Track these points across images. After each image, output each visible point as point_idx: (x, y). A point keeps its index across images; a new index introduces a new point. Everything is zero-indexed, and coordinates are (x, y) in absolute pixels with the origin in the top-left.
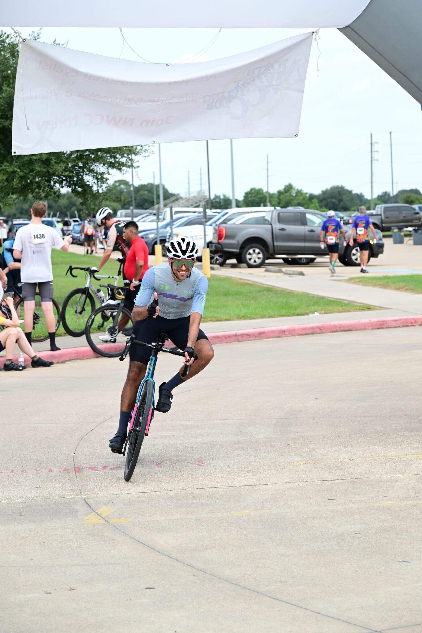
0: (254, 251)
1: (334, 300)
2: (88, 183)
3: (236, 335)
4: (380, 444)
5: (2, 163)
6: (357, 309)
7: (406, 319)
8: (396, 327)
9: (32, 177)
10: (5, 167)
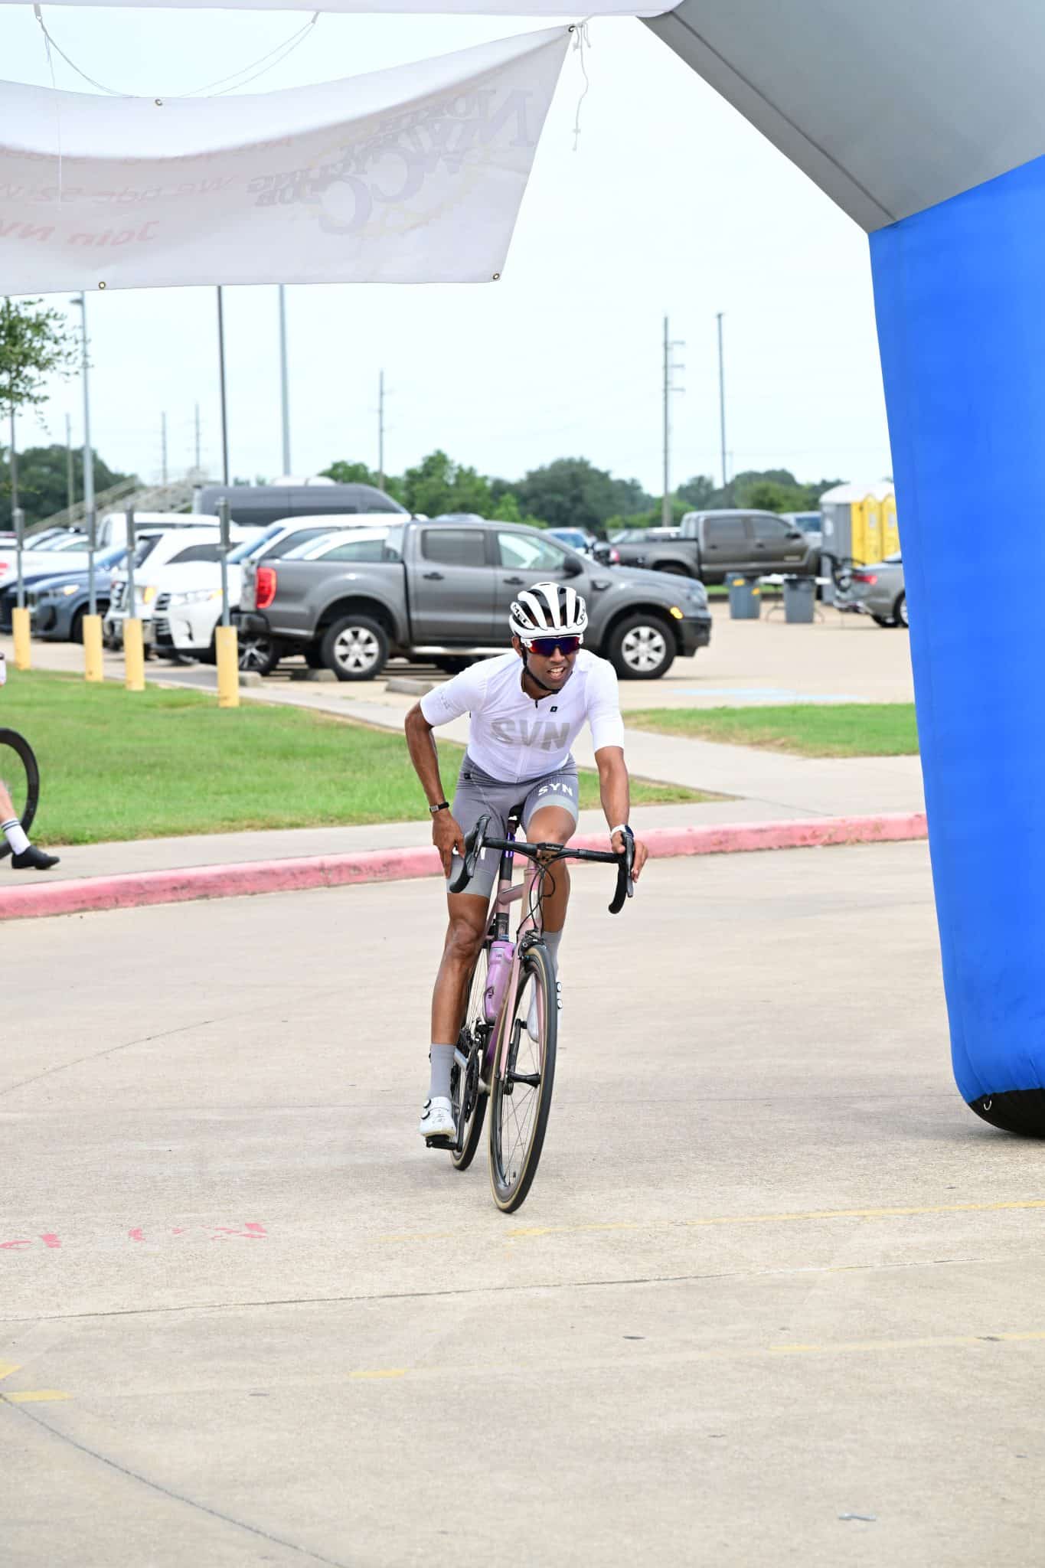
0: (356, 634)
1: (587, 772)
4: (755, 1179)
6: (651, 799)
7: (790, 829)
8: (759, 850)
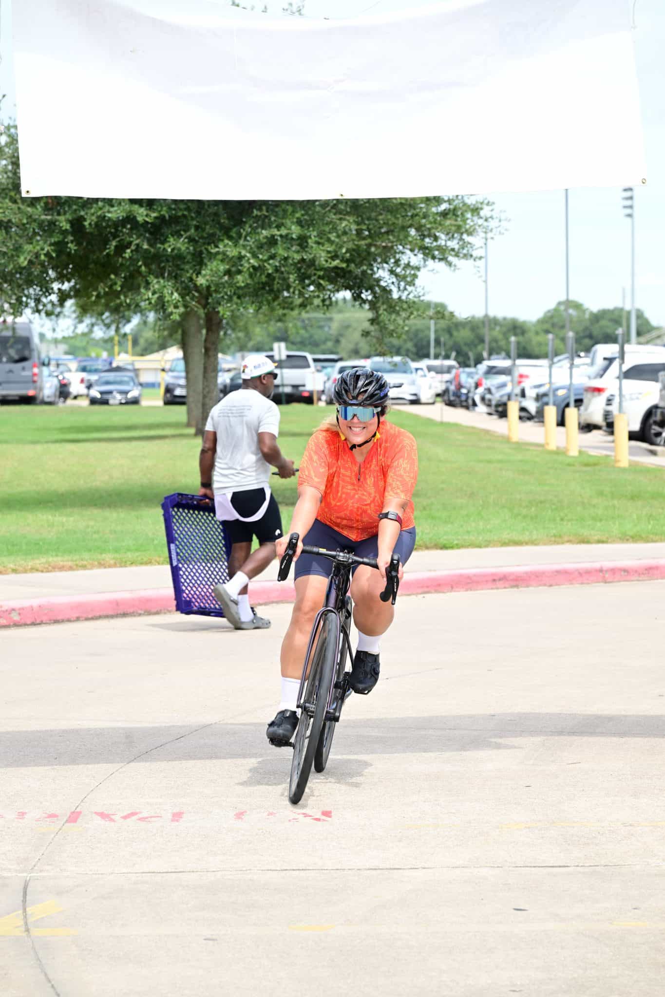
2: (383, 284)
3: (601, 570)
5: (222, 240)
9: (274, 268)
10: (225, 249)
